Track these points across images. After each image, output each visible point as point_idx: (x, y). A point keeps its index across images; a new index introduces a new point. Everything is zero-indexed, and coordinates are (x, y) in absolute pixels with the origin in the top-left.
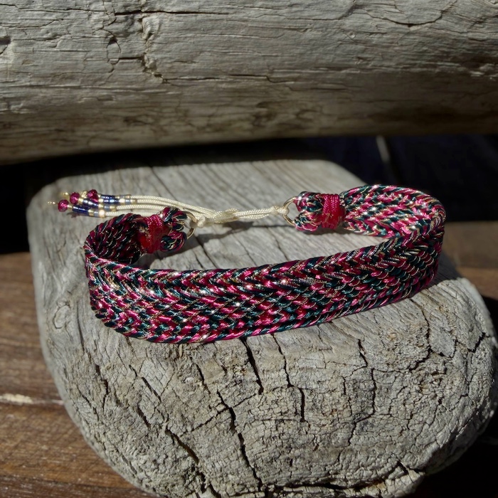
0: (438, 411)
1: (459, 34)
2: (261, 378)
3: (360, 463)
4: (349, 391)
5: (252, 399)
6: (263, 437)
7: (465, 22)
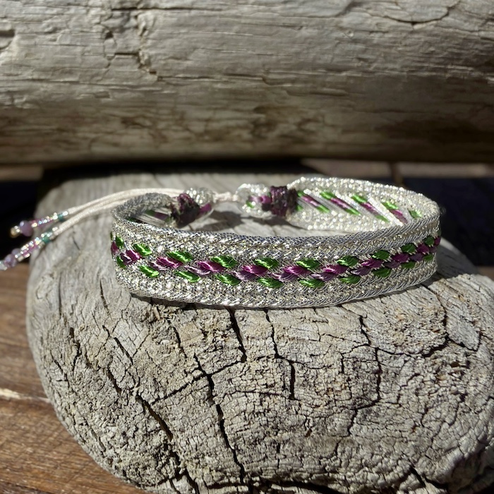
0: (460, 410)
1: (469, 33)
2: (244, 345)
3: (363, 461)
4: (349, 368)
5: (234, 367)
6: (245, 411)
7: (475, 20)
